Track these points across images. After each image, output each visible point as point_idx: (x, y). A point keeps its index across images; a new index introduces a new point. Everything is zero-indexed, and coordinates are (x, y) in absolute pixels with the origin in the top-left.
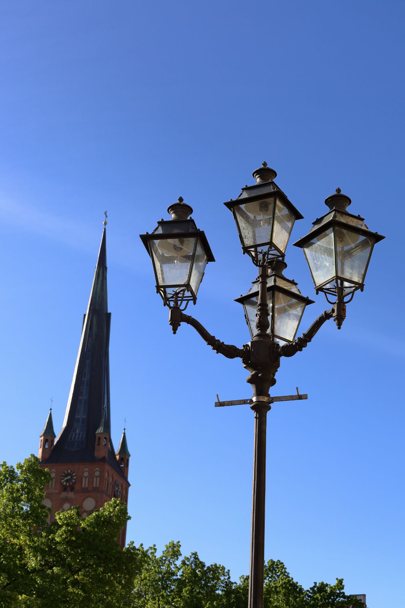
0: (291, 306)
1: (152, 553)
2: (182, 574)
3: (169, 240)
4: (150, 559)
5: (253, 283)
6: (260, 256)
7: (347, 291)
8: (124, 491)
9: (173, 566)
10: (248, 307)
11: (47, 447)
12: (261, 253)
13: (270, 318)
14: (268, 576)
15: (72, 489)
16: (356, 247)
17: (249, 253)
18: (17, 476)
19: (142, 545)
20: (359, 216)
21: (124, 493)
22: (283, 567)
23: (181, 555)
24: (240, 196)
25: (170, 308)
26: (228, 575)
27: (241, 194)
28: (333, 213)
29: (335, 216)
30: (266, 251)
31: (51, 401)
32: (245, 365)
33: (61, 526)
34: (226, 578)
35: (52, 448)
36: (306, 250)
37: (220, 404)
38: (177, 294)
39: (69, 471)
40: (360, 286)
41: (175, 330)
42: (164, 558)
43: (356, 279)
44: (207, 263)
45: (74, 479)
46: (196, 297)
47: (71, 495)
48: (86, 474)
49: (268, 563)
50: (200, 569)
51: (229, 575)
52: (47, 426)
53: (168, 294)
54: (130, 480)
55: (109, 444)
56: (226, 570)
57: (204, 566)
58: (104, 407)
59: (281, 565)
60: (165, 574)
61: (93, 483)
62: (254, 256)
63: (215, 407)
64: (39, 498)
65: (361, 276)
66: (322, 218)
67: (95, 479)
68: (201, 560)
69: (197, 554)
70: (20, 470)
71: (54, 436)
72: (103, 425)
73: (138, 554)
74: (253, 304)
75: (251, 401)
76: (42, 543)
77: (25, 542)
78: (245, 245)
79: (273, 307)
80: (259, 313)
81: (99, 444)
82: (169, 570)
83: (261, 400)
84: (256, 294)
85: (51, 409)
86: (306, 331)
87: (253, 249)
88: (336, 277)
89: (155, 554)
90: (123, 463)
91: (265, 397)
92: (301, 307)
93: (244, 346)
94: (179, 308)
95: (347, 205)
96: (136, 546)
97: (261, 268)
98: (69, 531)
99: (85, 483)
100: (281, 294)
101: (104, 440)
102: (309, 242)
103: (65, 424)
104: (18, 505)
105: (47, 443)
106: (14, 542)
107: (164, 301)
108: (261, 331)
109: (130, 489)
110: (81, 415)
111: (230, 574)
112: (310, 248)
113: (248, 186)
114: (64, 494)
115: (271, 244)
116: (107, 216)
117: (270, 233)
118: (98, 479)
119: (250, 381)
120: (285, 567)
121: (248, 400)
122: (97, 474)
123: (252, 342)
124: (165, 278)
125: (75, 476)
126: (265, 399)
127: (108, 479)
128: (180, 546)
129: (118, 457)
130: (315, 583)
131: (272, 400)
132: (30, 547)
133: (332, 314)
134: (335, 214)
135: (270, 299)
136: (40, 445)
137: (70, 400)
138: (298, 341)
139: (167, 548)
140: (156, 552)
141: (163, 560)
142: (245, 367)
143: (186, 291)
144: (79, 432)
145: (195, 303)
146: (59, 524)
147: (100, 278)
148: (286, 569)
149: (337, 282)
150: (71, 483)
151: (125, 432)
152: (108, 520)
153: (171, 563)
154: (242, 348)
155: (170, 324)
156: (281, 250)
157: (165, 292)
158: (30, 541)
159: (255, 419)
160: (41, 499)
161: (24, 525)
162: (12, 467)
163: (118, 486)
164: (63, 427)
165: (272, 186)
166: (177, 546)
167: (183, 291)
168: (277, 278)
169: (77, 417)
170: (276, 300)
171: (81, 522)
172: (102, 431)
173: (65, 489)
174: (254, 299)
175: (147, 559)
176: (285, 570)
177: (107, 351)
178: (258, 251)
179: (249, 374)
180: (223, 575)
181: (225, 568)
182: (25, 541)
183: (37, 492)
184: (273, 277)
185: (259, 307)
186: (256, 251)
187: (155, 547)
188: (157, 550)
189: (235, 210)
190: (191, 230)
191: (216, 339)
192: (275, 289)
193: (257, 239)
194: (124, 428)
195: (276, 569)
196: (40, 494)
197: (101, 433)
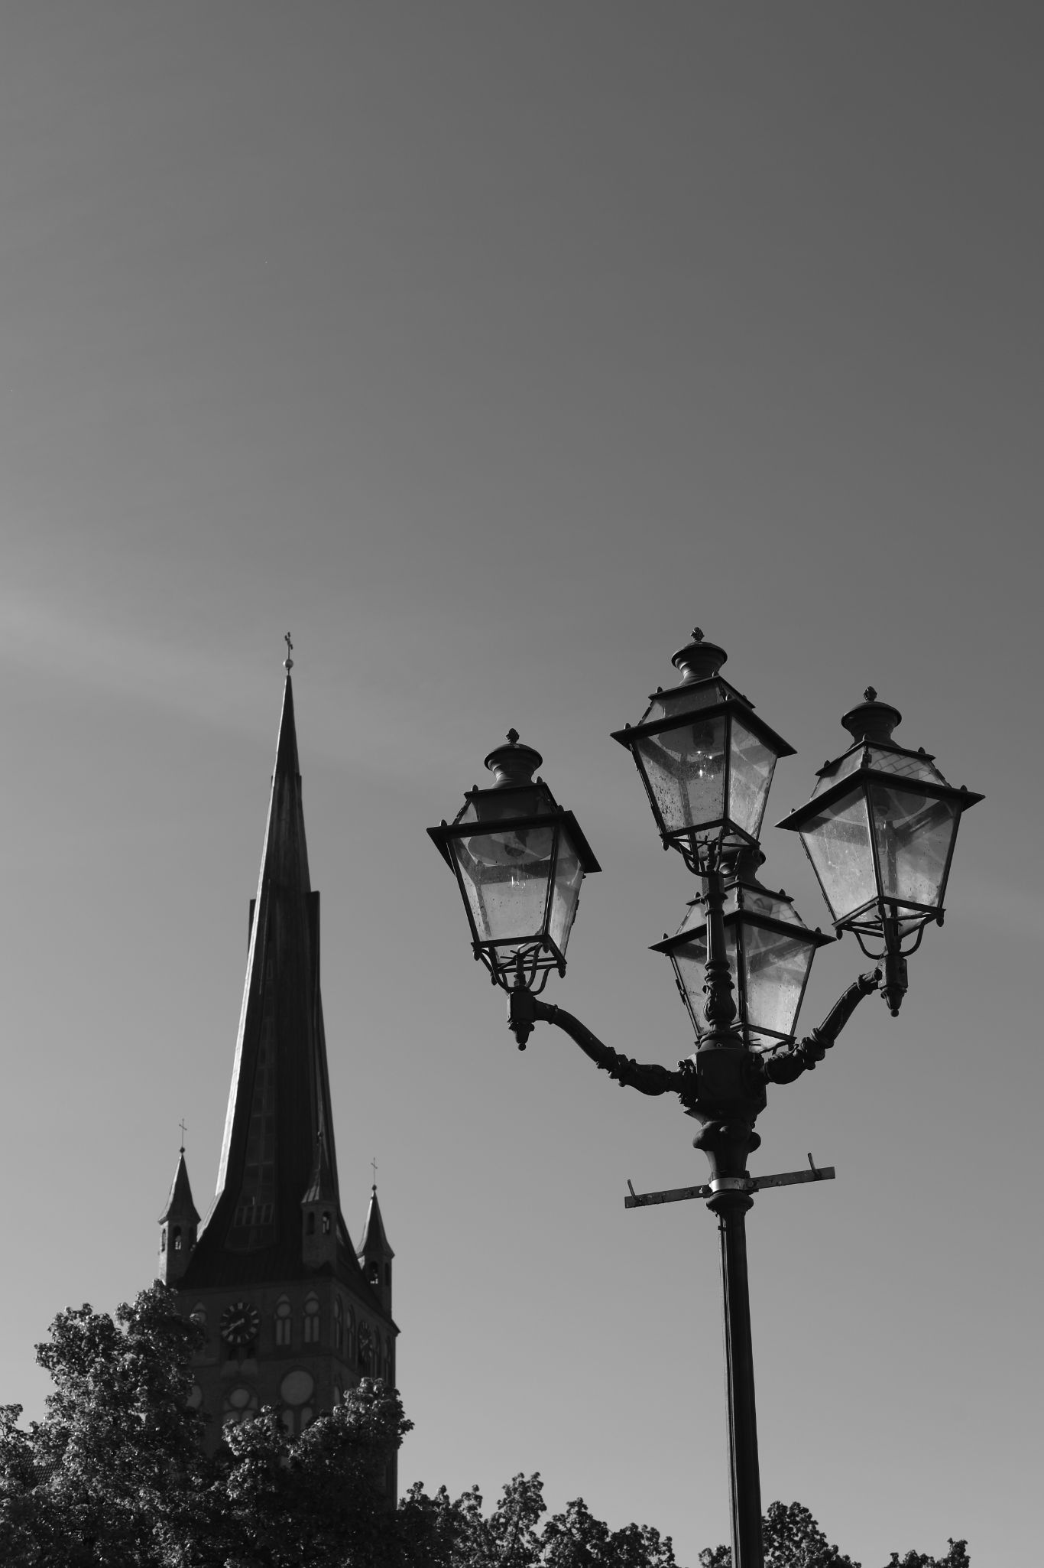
0: (781, 953)
1: (471, 1508)
2: (551, 1556)
3: (495, 837)
4: (467, 1524)
5: (692, 904)
6: (704, 850)
7: (907, 924)
8: (385, 1347)
9: (527, 1537)
10: (684, 963)
11: (178, 1247)
12: (705, 843)
13: (735, 994)
14: (771, 1545)
15: (251, 1350)
16: (919, 821)
17: (677, 845)
18: (121, 1338)
19: (443, 1489)
20: (921, 750)
21: (385, 1353)
22: (808, 1519)
23: (544, 1508)
24: (646, 714)
25: (508, 990)
26: (667, 1550)
27: (649, 710)
28: (862, 750)
29: (867, 759)
30: (717, 839)
31: (181, 1128)
32: (687, 1109)
33: (240, 1460)
34: (664, 1558)
35: (192, 1250)
36: (809, 838)
37: (636, 1201)
38: (519, 957)
39: (240, 1306)
40: (936, 914)
41: (522, 1041)
42: (502, 1520)
43: (926, 898)
44: (584, 877)
45: (255, 1326)
46: (563, 958)
47: (249, 1367)
48: (284, 1311)
49: (769, 1511)
50: (594, 1541)
51: (670, 1550)
52: (175, 1195)
53: (502, 957)
54: (397, 1317)
55: (338, 1228)
56: (662, 1539)
57: (606, 1532)
58: (319, 1133)
59: (803, 1516)
60: (507, 1559)
61: (303, 1333)
62: (689, 849)
63: (626, 1207)
64: (180, 1391)
65: (935, 892)
66: (838, 762)
67: (308, 1321)
68: (596, 1518)
69: (584, 1503)
70: (127, 1324)
71: (197, 1219)
72: (319, 1180)
73: (435, 1515)
74: (697, 954)
75: (707, 1191)
76: (195, 1505)
77: (150, 1505)
78: (667, 828)
79: (741, 956)
80: (709, 984)
81: (311, 1232)
82: (518, 1549)
83: (730, 1187)
84: (700, 932)
85: (182, 1150)
86: (819, 1022)
87: (685, 837)
88: (878, 899)
89: (479, 1511)
90: (376, 1275)
91: (739, 1179)
92: (805, 952)
93: (681, 1064)
94: (527, 990)
95: (893, 725)
96: (429, 1496)
97: (707, 879)
98: (259, 1470)
99: (283, 1334)
100: (756, 929)
101: (325, 1219)
102: (815, 818)
103: (220, 1186)
104: (126, 1412)
105: (179, 1238)
106: (124, 1506)
107: (492, 974)
108: (717, 1027)
109: (399, 1340)
110: (262, 1160)
111: (672, 1547)
112: (816, 832)
113: (664, 689)
114: (231, 1367)
115: (725, 823)
116: (291, 646)
117: (722, 799)
118: (316, 1321)
119: (699, 1144)
120: (812, 1519)
121: (699, 1188)
122: (313, 1307)
123: (699, 1055)
124: (492, 924)
125: (255, 1317)
126: (738, 1184)
127: (340, 1319)
128: (541, 1484)
129: (361, 1261)
130: (895, 1556)
131: (755, 1185)
132: (164, 1517)
133: (877, 983)
134: (867, 752)
135: (733, 943)
136: (161, 1244)
137: (230, 1123)
138: (806, 1048)
139: (508, 1493)
140: (480, 1504)
141: (502, 1524)
142: (686, 1112)
143: (542, 949)
144: (258, 1204)
145: (562, 974)
146: (232, 1453)
147: (286, 805)
148: (817, 1524)
149: (882, 910)
150: (247, 1337)
151: (375, 1194)
152: (356, 1436)
153: (522, 1529)
154: (678, 1069)
155: (510, 1028)
156: (750, 832)
157: (493, 955)
158: (163, 1502)
159: (720, 1232)
160: (185, 1393)
161: (147, 1463)
162: (106, 1317)
163: (367, 1335)
164: (216, 1194)
165: (717, 689)
166: (534, 1486)
167: (536, 949)
168: (744, 891)
169: (251, 1164)
170: (746, 940)
171: (288, 1447)
172: (317, 1198)
173: (231, 1352)
174: (696, 942)
175: (460, 1526)
176: (814, 1527)
177: (316, 989)
178: (698, 839)
179: (696, 1127)
180: (654, 1553)
181: (658, 1534)
182: (150, 1502)
183: (173, 1375)
184: (736, 891)
185: (710, 970)
186: (693, 841)
187: (478, 1493)
188: (483, 1500)
189: (639, 750)
190: (542, 811)
191: (617, 1053)
192: (742, 918)
193: (694, 812)
194: (372, 1186)
195: (791, 1526)
196: (180, 1381)
197: (314, 1203)
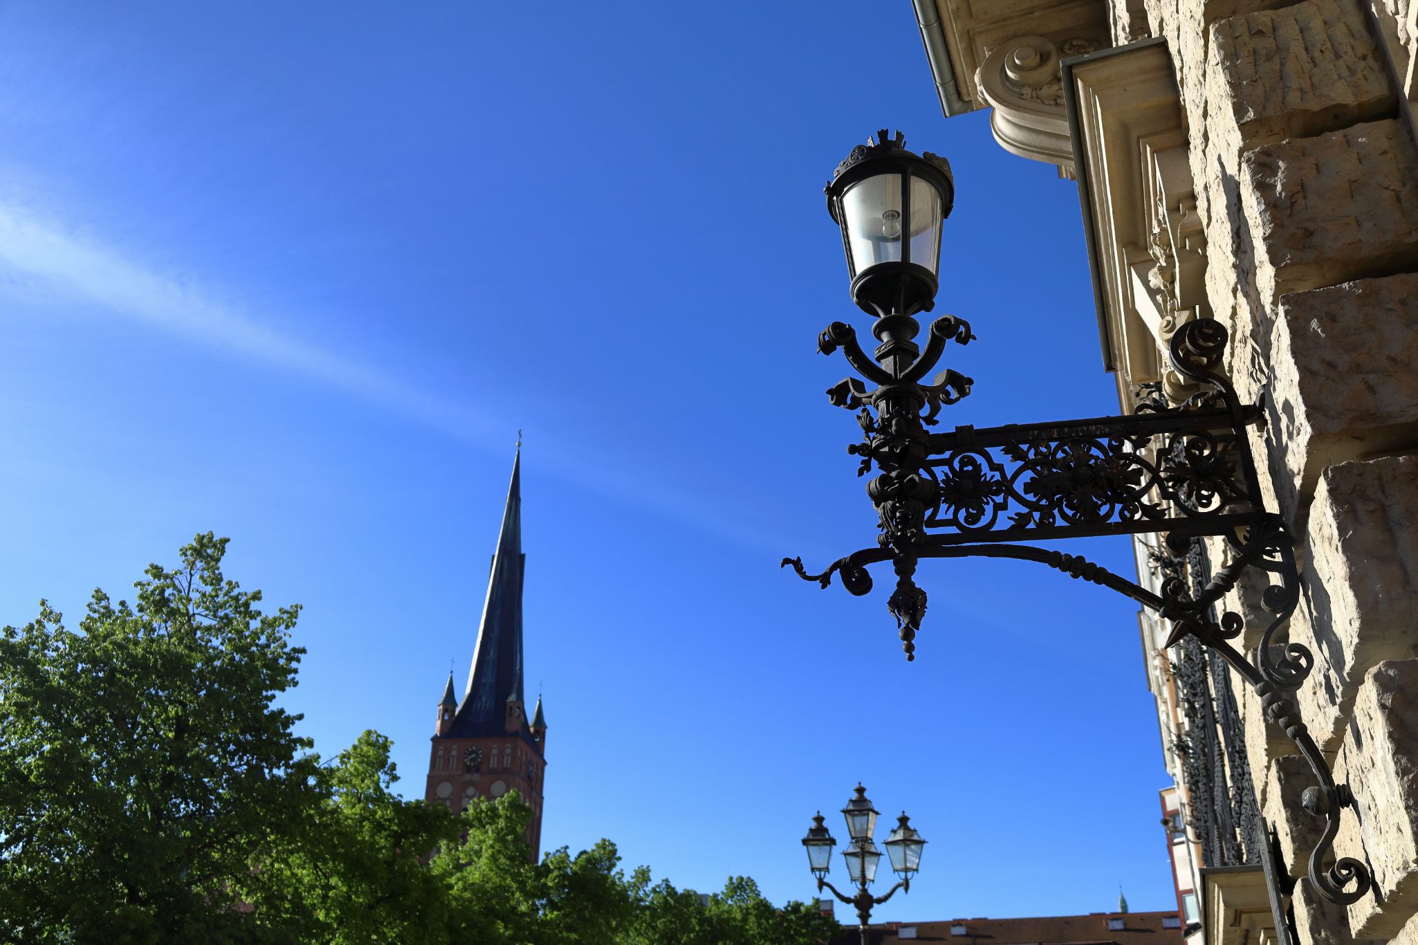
2: (652, 900)
8: (540, 770)
9: (642, 892)
11: (446, 718)
15: (477, 769)
20: (915, 829)
21: (540, 774)
22: (753, 884)
23: (652, 881)
24: (848, 805)
35: (453, 720)
36: (888, 847)
39: (474, 748)
40: (917, 870)
42: (632, 884)
44: (832, 847)
45: (480, 758)
46: (829, 869)
47: (476, 777)
48: (495, 752)
50: (672, 896)
52: (447, 693)
54: (546, 757)
55: (522, 714)
57: (677, 892)
58: (517, 669)
61: (503, 763)
65: (916, 864)
67: (506, 757)
68: (673, 886)
69: (669, 879)
71: (456, 705)
72: (516, 692)
78: (851, 833)
81: (510, 715)
82: (638, 895)
85: (452, 673)
86: (888, 892)
90: (538, 737)
95: (909, 823)
99: (493, 763)
101: (517, 710)
103: (468, 690)
105: (447, 714)
108: (862, 890)
109: (547, 769)
110: (489, 679)
113: (852, 799)
114: (467, 777)
115: (867, 837)
116: (521, 436)
118: (510, 758)
122: (508, 751)
123: (858, 895)
125: (481, 753)
127: (521, 757)
128: (650, 870)
129: (532, 730)
133: (902, 885)
136: (438, 716)
138: (884, 897)
139: (636, 873)
144: (486, 701)
147: (513, 512)
150: (476, 763)
151: (540, 699)
153: (640, 888)
163: (532, 765)
164: (466, 694)
165: (865, 800)
166: (647, 871)
169: (484, 680)
172: (514, 700)
173: (468, 769)
189: (846, 815)
190: (825, 832)
193: (858, 831)
194: (539, 695)
195: (746, 886)
197: (513, 702)
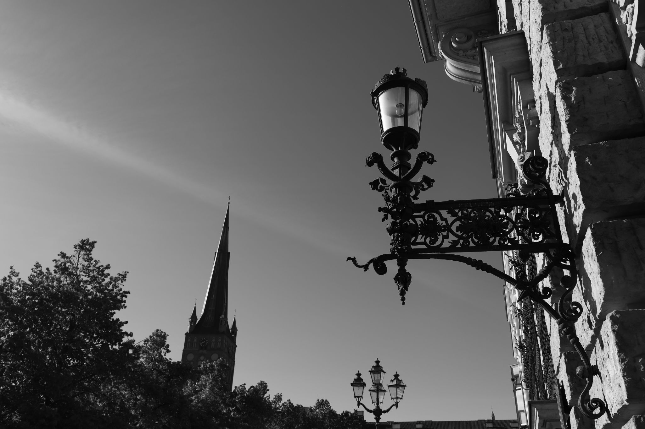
2: (282, 409)
4: (267, 402)
9: (278, 405)
11: (192, 325)
15: (206, 348)
16: (401, 388)
20: (401, 380)
21: (234, 351)
23: (282, 400)
24: (372, 369)
35: (195, 326)
39: (204, 339)
40: (402, 398)
41: (358, 407)
42: (274, 401)
45: (207, 343)
46: (363, 398)
47: (205, 352)
48: (214, 340)
50: (291, 407)
52: (193, 313)
54: (237, 343)
55: (227, 324)
58: (225, 304)
61: (217, 346)
67: (218, 343)
69: (290, 400)
71: (197, 319)
72: (224, 313)
78: (373, 381)
81: (221, 324)
82: (276, 407)
85: (195, 304)
86: (389, 408)
90: (233, 334)
95: (399, 377)
99: (213, 345)
101: (224, 322)
103: (202, 313)
105: (193, 323)
108: (377, 407)
109: (237, 348)
110: (212, 308)
113: (374, 366)
114: (201, 351)
115: (380, 383)
116: (230, 199)
118: (220, 343)
119: (375, 418)
120: (329, 403)
122: (220, 340)
125: (207, 341)
127: (225, 343)
129: (231, 331)
133: (395, 405)
136: (189, 324)
138: (387, 410)
139: (275, 396)
144: (210, 318)
145: (363, 400)
147: (225, 233)
150: (205, 345)
151: (235, 317)
153: (277, 403)
163: (230, 347)
165: (379, 366)
166: (281, 395)
169: (210, 308)
173: (201, 348)
189: (371, 373)
194: (234, 315)
195: (325, 404)
197: (222, 318)
